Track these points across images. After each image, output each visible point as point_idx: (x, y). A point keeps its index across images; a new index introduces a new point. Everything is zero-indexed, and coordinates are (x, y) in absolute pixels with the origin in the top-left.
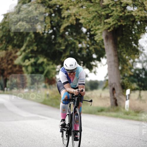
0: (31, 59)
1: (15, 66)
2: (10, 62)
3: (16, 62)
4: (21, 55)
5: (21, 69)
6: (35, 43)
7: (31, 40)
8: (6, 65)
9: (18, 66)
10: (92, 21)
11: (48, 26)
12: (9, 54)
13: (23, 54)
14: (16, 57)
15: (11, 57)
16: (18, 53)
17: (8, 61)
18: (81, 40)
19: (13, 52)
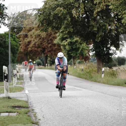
4: (59, 36)
6: (71, 25)
10: (119, 7)
11: (82, 11)
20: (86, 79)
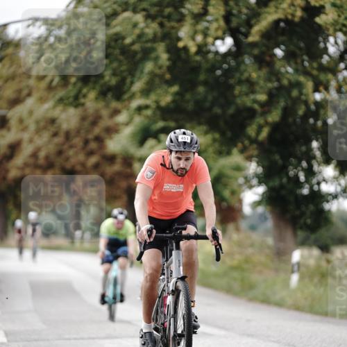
0: (162, 136)
1: (111, 159)
2: (93, 145)
3: (115, 145)
4: (127, 124)
5: (129, 170)
7: (158, 71)
8: (81, 157)
9: (119, 160)
11: (217, 29)
12: (91, 119)
13: (138, 120)
14: (112, 131)
15: (97, 131)
16: (122, 118)
17: (86, 142)
18: (322, 77)
19: (105, 113)
20: (229, 291)
